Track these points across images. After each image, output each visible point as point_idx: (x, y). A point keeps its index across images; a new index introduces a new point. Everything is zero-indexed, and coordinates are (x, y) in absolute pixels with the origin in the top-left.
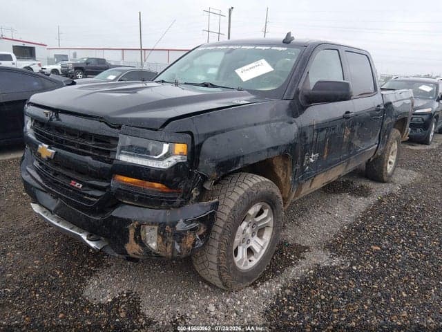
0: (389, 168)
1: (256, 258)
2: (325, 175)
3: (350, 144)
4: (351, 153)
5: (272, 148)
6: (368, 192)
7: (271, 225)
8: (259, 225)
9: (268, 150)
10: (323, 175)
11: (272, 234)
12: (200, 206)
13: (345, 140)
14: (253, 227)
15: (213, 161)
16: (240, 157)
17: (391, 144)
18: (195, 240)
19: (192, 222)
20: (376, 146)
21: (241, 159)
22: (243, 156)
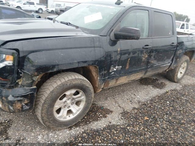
0: (179, 76)
1: (73, 115)
2: (127, 77)
3: (148, 63)
4: (149, 67)
5: (82, 62)
6: (163, 86)
7: (85, 100)
8: (76, 100)
9: (79, 62)
10: (126, 77)
11: (85, 104)
12: (24, 89)
13: (143, 60)
14: (72, 100)
15: (33, 66)
16: (55, 65)
17: (182, 64)
18: (22, 106)
19: (18, 97)
20: (170, 64)
21: (57, 67)
22: (58, 65)
